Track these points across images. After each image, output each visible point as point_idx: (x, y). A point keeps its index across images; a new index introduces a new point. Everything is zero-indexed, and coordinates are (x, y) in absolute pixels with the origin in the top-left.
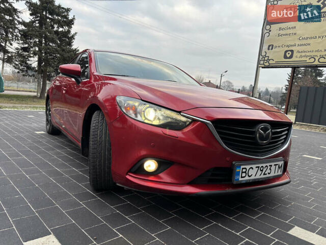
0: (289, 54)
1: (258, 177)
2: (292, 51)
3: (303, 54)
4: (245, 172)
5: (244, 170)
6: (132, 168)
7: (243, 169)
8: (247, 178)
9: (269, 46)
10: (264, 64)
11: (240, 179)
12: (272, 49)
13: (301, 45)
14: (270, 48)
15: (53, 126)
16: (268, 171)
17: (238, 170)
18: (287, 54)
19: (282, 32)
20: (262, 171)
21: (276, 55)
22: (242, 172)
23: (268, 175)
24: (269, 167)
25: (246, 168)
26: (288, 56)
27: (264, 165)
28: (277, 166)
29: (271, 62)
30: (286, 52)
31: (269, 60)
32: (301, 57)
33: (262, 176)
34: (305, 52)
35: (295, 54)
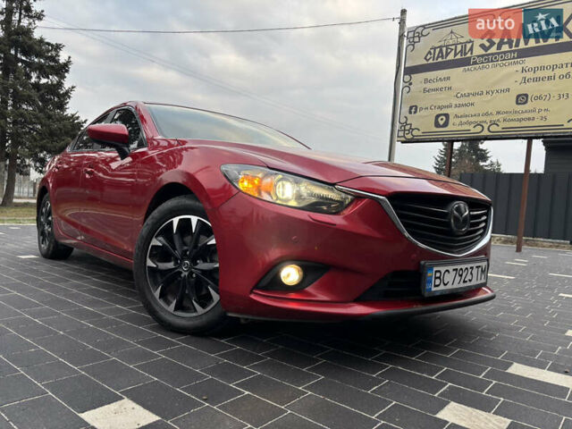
0: (442, 120)
1: (456, 286)
2: (447, 116)
3: (464, 120)
4: (439, 278)
5: (438, 275)
6: (260, 281)
7: (436, 272)
8: (442, 287)
9: (411, 108)
10: (404, 136)
11: (434, 289)
12: (415, 112)
13: (460, 106)
14: (413, 110)
15: (56, 242)
16: (469, 277)
17: (429, 274)
18: (439, 119)
19: (429, 86)
20: (461, 276)
21: (423, 122)
22: (436, 278)
23: (468, 284)
24: (470, 271)
25: (439, 271)
26: (441, 123)
27: (464, 267)
28: (480, 269)
29: (415, 133)
30: (438, 116)
31: (413, 129)
32: (461, 124)
33: (462, 285)
34: (466, 116)
35: (452, 120)
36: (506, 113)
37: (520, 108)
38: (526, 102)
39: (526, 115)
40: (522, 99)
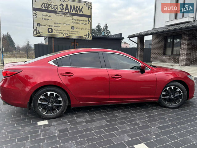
0: (50, 30)
2: (52, 29)
10: (37, 34)
12: (40, 26)
14: (39, 25)
18: (49, 30)
19: (44, 17)
26: (50, 31)
31: (40, 32)
34: (58, 30)
35: (53, 31)
36: (69, 31)
37: (72, 30)
38: (74, 29)
39: (74, 33)
40: (73, 28)
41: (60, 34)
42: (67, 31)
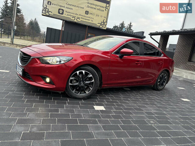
2: (63, 10)
9: (48, 2)
10: (45, 13)
12: (50, 4)
13: (68, 8)
21: (53, 10)
30: (59, 9)
31: (49, 12)
32: (68, 15)
34: (70, 13)
35: (65, 13)
36: (82, 16)
37: (86, 15)
39: (87, 18)
40: (87, 13)
41: (71, 17)
42: (80, 15)
